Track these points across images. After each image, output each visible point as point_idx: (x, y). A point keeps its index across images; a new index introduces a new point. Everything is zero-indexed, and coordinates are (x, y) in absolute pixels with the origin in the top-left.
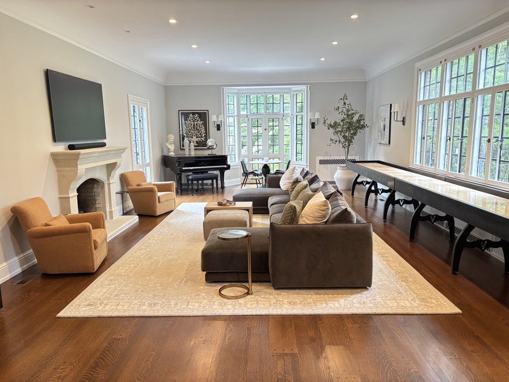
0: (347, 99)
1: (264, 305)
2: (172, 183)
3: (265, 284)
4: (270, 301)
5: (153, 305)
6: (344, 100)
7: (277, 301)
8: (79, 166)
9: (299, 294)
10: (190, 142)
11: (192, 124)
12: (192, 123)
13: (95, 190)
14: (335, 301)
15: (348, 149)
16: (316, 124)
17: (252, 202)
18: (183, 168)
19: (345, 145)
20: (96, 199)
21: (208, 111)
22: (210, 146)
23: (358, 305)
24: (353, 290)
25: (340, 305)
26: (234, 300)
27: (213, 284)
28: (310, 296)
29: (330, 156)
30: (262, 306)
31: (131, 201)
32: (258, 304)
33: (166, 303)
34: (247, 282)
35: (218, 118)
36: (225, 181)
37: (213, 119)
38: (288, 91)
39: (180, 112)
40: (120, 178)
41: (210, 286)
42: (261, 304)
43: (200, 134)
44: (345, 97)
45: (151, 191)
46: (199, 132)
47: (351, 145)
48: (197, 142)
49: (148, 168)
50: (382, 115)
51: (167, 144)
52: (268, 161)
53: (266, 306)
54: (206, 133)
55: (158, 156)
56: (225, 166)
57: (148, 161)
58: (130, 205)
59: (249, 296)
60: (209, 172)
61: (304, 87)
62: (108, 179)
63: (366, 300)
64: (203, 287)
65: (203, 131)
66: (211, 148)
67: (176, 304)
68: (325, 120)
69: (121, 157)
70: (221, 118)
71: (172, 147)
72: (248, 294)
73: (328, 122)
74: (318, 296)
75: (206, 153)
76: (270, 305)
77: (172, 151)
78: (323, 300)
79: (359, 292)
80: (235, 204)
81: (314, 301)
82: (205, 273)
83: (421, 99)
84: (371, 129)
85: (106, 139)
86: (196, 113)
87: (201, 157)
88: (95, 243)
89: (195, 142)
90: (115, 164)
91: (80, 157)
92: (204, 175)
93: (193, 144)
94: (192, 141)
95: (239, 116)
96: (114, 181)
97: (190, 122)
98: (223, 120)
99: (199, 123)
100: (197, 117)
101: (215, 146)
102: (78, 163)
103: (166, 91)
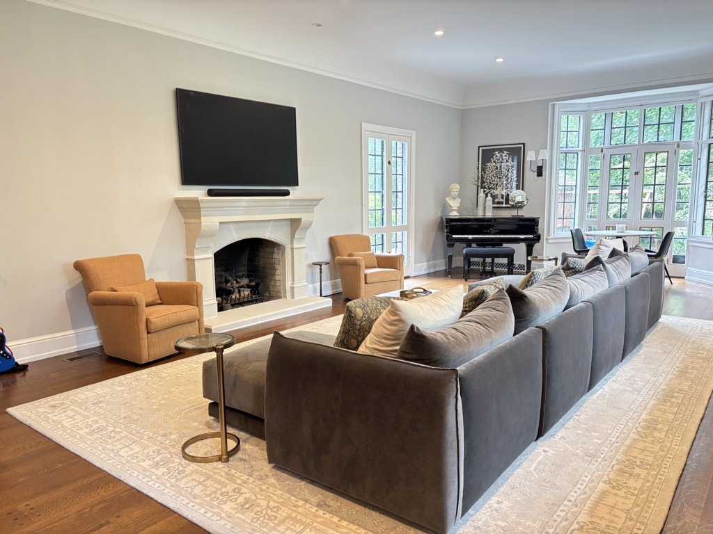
2: (398, 256)
4: (224, 486)
8: (202, 218)
10: (487, 196)
11: (497, 168)
12: (498, 165)
13: (275, 256)
18: (454, 236)
20: (276, 268)
21: (524, 144)
22: (519, 202)
38: (693, 97)
39: (481, 149)
45: (355, 264)
46: (508, 180)
49: (404, 233)
51: (447, 199)
52: (623, 232)
56: (535, 237)
57: (405, 223)
60: (504, 245)
62: (291, 242)
65: (514, 178)
66: (519, 205)
69: (313, 212)
70: (544, 155)
71: (455, 204)
74: (314, 509)
75: (507, 214)
76: (210, 495)
78: (303, 523)
82: (209, 401)
85: (297, 185)
86: (506, 149)
87: (489, 220)
88: (149, 324)
89: (500, 196)
90: (299, 220)
91: (201, 205)
92: (496, 249)
93: (491, 199)
94: (489, 195)
95: (586, 150)
96: (304, 246)
97: (494, 164)
98: (547, 158)
99: (508, 164)
100: (506, 156)
101: (525, 203)
102: (202, 213)
103: (464, 118)
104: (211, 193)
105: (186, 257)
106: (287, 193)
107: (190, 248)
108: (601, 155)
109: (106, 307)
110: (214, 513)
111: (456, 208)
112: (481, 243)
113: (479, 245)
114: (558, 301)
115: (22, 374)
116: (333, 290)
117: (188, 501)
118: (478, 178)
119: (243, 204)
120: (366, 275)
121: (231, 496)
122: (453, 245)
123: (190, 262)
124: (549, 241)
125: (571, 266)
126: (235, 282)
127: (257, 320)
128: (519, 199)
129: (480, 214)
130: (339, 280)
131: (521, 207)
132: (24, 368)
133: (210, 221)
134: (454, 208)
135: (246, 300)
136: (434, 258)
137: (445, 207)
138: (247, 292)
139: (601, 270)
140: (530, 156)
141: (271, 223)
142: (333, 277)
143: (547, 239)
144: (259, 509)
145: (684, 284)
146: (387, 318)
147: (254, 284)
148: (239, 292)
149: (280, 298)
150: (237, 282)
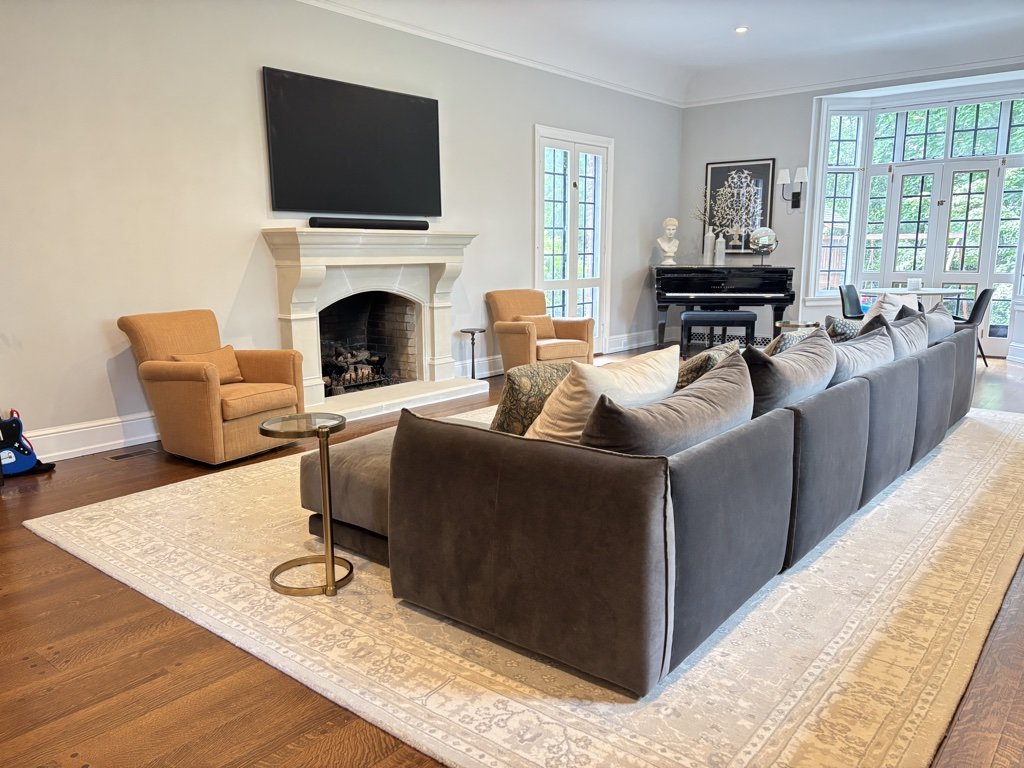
2: (585, 321)
4: (329, 627)
8: (302, 259)
10: (717, 236)
11: (733, 196)
12: (735, 191)
13: (407, 318)
18: (668, 295)
20: (409, 336)
21: (774, 160)
22: (764, 246)
23: (500, 737)
25: (458, 711)
37: (781, 178)
39: (710, 167)
42: (301, 625)
43: (751, 219)
45: (523, 332)
46: (749, 214)
48: (741, 238)
49: (594, 290)
51: (659, 240)
52: (918, 290)
54: (766, 215)
56: (786, 296)
57: (596, 275)
60: (741, 308)
62: (432, 300)
63: (558, 731)
65: (758, 210)
66: (764, 250)
69: (462, 255)
71: (671, 249)
72: (324, 590)
75: (747, 263)
77: (670, 256)
82: (309, 513)
85: (440, 215)
86: (746, 168)
87: (720, 271)
88: (225, 407)
89: (736, 237)
90: (442, 266)
91: (300, 240)
92: (730, 313)
93: (724, 240)
94: (721, 235)
95: (867, 169)
96: (449, 304)
97: (729, 190)
98: (807, 180)
99: (749, 190)
100: (746, 177)
101: (774, 247)
102: (302, 252)
103: (685, 120)
104: (313, 223)
105: (280, 316)
106: (424, 226)
107: (284, 304)
108: (887, 177)
109: (165, 383)
110: (315, 661)
111: (672, 254)
112: (708, 305)
113: (704, 308)
114: (818, 373)
115: (46, 476)
116: (490, 370)
117: (278, 645)
118: (705, 210)
119: (361, 240)
120: (538, 348)
121: (339, 640)
122: (667, 307)
123: (285, 324)
124: (808, 304)
125: (840, 330)
126: (349, 355)
127: (381, 408)
128: (764, 241)
129: (707, 263)
130: (500, 356)
131: (767, 253)
132: (49, 468)
133: (312, 264)
134: (669, 254)
135: (365, 381)
136: (639, 328)
137: (656, 252)
138: (366, 370)
139: (884, 335)
140: (783, 177)
141: (402, 269)
142: (491, 351)
143: (804, 301)
144: (378, 658)
145: (1005, 366)
146: (566, 390)
147: (376, 358)
148: (356, 370)
149: (415, 380)
150: (353, 356)
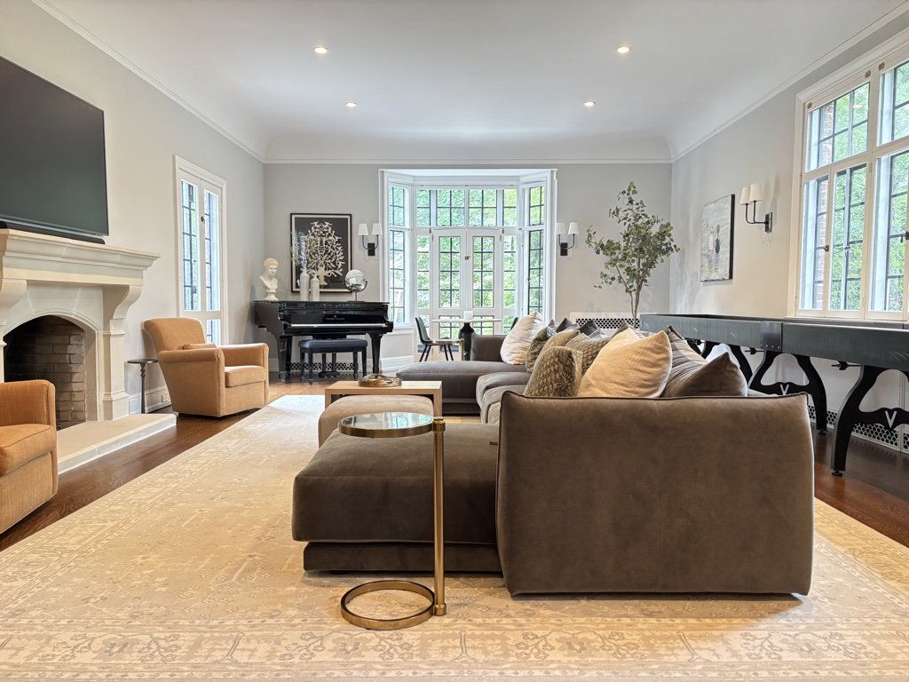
0: (634, 192)
1: (486, 653)
2: (260, 347)
3: (482, 580)
4: (504, 638)
5: (116, 649)
6: (629, 194)
7: (525, 636)
9: (592, 614)
10: (311, 277)
11: (316, 242)
12: (318, 239)
13: (71, 349)
14: (714, 639)
15: (638, 295)
16: (569, 246)
17: (440, 382)
18: (293, 325)
19: (631, 287)
20: (74, 370)
21: (350, 215)
22: (353, 286)
23: (795, 657)
24: (756, 604)
25: (735, 654)
26: (386, 634)
27: (326, 581)
28: (628, 621)
29: (599, 311)
30: (481, 657)
31: (166, 387)
32: (464, 648)
33: (162, 643)
34: (431, 573)
35: (370, 229)
36: (381, 359)
37: (361, 230)
38: (513, 183)
39: (293, 217)
40: (143, 331)
41: (316, 585)
42: (474, 647)
43: (334, 263)
44: (632, 189)
45: (209, 358)
46: (331, 259)
47: (644, 288)
48: (326, 278)
49: (217, 323)
50: (711, 222)
51: (261, 278)
52: (470, 319)
53: (491, 657)
54: (345, 260)
55: (243, 301)
56: (384, 325)
57: (217, 308)
58: (164, 394)
59: (435, 620)
60: (348, 337)
61: (545, 174)
62: (106, 325)
63: (810, 637)
64: (294, 589)
65: (340, 256)
66: (354, 289)
67: (197, 645)
68: (590, 236)
69: (141, 277)
70: (377, 229)
71: (272, 285)
72: (431, 611)
73: (596, 239)
74: (653, 620)
76: (506, 654)
77: (273, 290)
78: (674, 638)
79: (776, 611)
80: (400, 384)
81: (646, 639)
82: (305, 544)
83: (814, 166)
84: (684, 253)
85: (107, 233)
86: (328, 220)
89: (323, 278)
90: (125, 288)
92: (339, 341)
93: (317, 280)
94: (314, 275)
96: (122, 332)
97: (313, 237)
98: (381, 234)
99: (331, 239)
100: (327, 228)
101: (362, 287)
102: (5, 260)
106: (102, 242)
108: (428, 236)
112: (318, 333)
113: (316, 337)
118: (291, 254)
122: (290, 337)
133: (13, 277)
134: (271, 291)
141: (81, 289)
149: (83, 421)
